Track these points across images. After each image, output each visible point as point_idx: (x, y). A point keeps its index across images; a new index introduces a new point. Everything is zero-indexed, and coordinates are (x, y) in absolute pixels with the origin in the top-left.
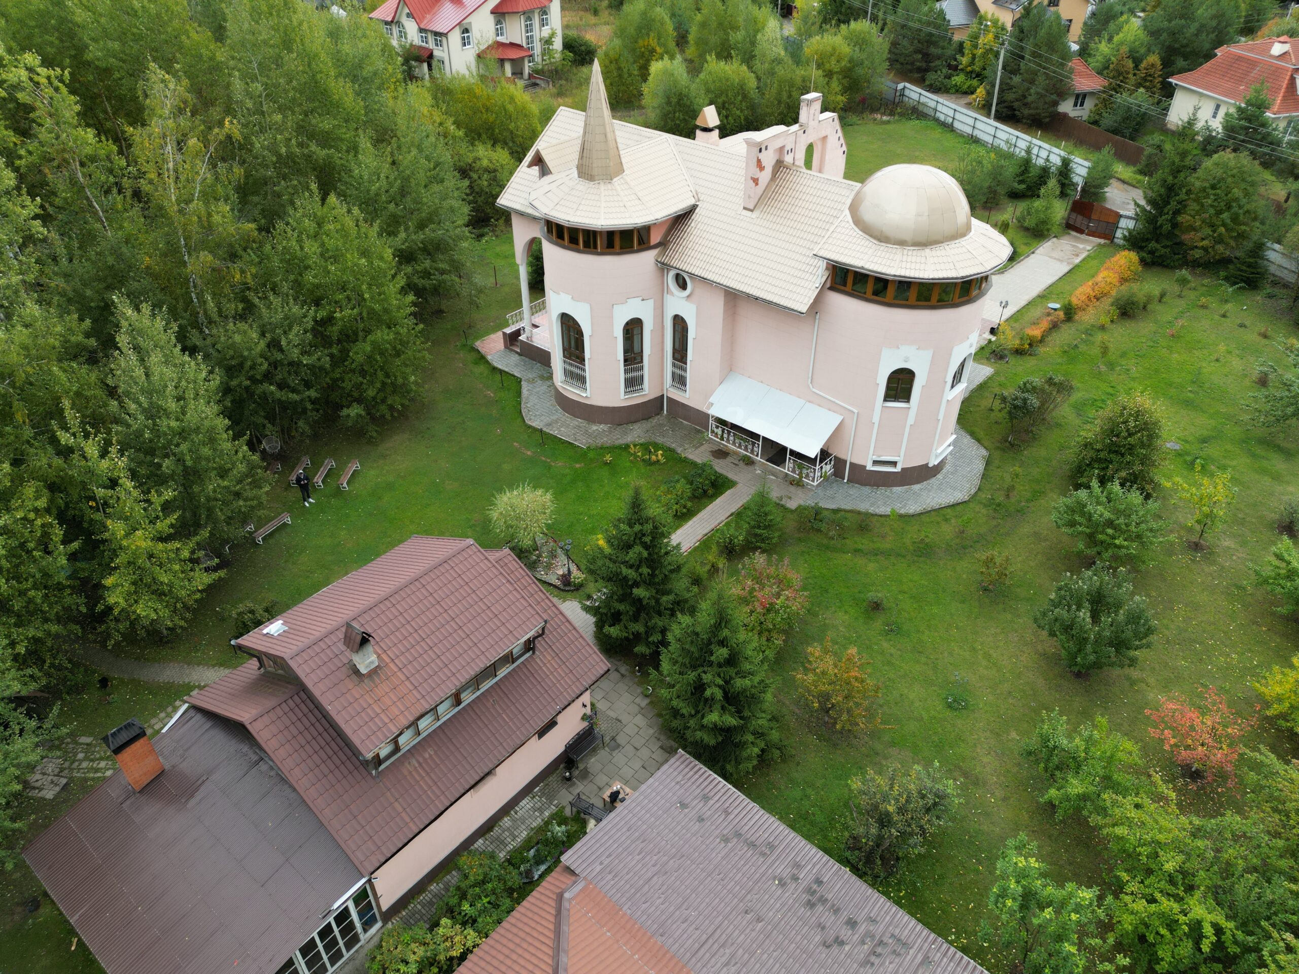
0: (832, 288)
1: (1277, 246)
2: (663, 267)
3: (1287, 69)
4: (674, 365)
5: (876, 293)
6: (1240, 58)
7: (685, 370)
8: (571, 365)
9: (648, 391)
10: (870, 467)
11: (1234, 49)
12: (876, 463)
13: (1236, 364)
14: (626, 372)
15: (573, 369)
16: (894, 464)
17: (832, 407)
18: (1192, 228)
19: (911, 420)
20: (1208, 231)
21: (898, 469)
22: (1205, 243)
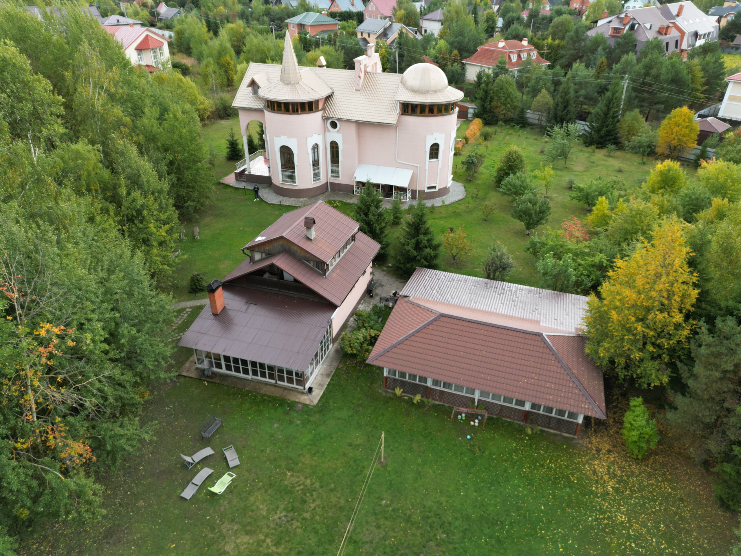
0: (402, 114)
1: (529, 111)
2: (325, 119)
3: (506, 52)
4: (332, 166)
5: (421, 113)
6: (487, 50)
7: (338, 167)
8: (286, 171)
9: (323, 180)
10: (427, 190)
11: (484, 47)
12: (429, 188)
13: (531, 149)
14: (314, 170)
15: (287, 173)
16: (434, 187)
17: (408, 167)
18: (497, 107)
19: (440, 167)
20: (503, 107)
21: (437, 190)
22: (504, 112)
